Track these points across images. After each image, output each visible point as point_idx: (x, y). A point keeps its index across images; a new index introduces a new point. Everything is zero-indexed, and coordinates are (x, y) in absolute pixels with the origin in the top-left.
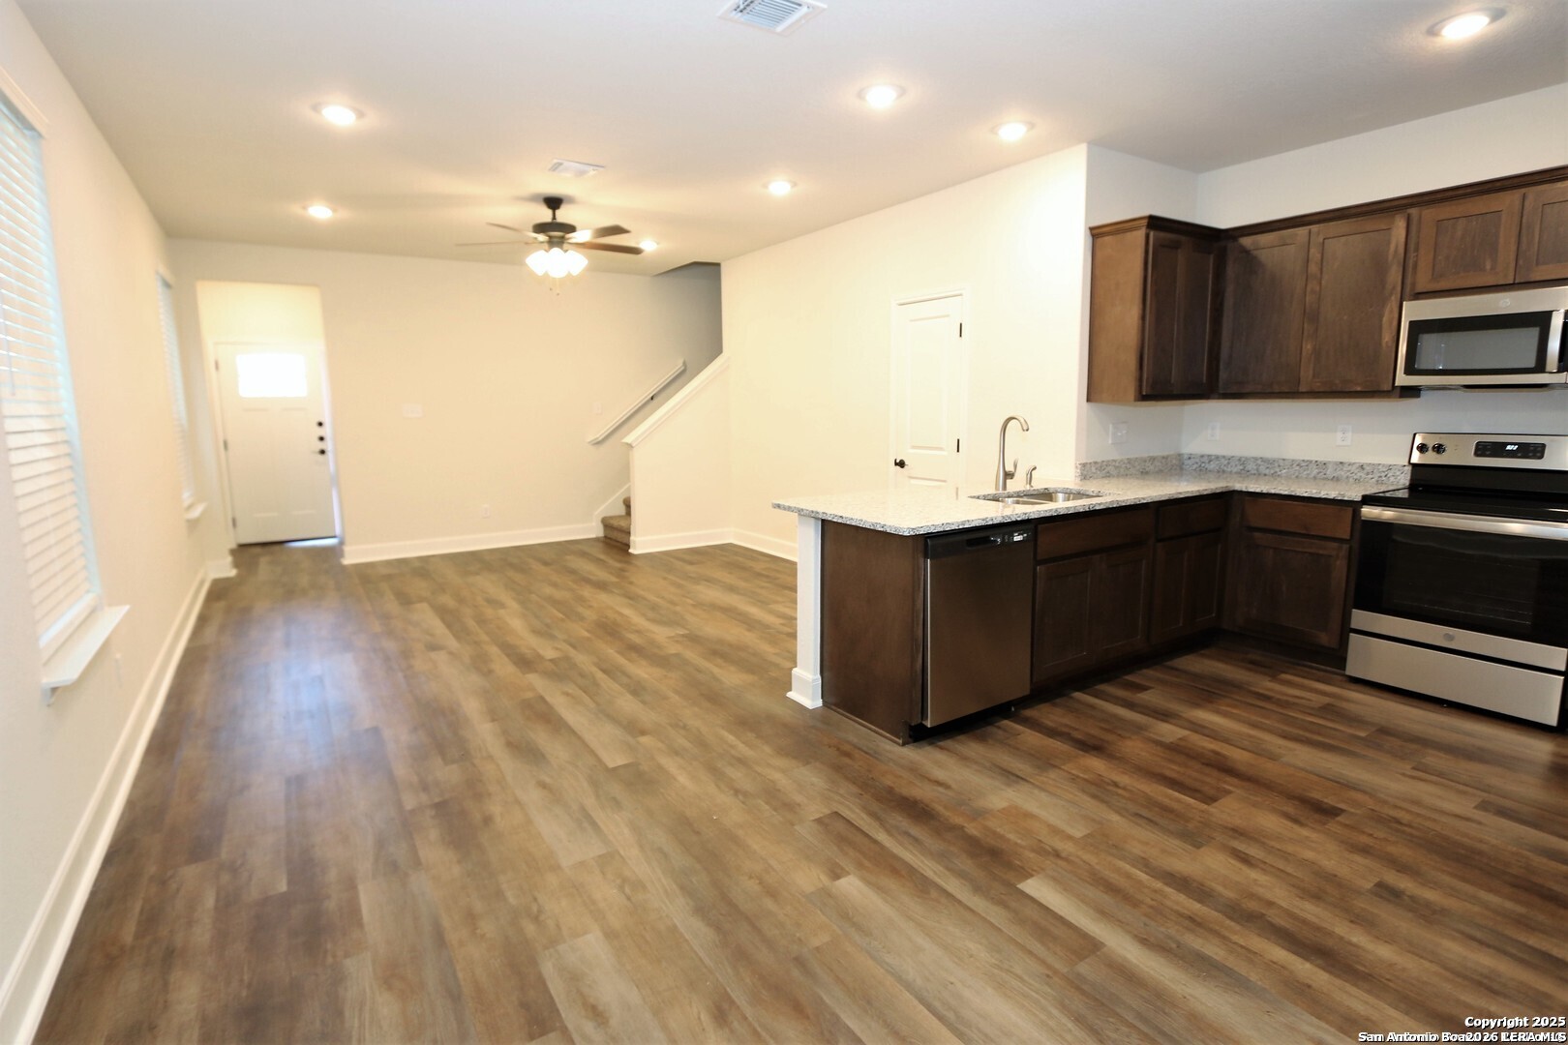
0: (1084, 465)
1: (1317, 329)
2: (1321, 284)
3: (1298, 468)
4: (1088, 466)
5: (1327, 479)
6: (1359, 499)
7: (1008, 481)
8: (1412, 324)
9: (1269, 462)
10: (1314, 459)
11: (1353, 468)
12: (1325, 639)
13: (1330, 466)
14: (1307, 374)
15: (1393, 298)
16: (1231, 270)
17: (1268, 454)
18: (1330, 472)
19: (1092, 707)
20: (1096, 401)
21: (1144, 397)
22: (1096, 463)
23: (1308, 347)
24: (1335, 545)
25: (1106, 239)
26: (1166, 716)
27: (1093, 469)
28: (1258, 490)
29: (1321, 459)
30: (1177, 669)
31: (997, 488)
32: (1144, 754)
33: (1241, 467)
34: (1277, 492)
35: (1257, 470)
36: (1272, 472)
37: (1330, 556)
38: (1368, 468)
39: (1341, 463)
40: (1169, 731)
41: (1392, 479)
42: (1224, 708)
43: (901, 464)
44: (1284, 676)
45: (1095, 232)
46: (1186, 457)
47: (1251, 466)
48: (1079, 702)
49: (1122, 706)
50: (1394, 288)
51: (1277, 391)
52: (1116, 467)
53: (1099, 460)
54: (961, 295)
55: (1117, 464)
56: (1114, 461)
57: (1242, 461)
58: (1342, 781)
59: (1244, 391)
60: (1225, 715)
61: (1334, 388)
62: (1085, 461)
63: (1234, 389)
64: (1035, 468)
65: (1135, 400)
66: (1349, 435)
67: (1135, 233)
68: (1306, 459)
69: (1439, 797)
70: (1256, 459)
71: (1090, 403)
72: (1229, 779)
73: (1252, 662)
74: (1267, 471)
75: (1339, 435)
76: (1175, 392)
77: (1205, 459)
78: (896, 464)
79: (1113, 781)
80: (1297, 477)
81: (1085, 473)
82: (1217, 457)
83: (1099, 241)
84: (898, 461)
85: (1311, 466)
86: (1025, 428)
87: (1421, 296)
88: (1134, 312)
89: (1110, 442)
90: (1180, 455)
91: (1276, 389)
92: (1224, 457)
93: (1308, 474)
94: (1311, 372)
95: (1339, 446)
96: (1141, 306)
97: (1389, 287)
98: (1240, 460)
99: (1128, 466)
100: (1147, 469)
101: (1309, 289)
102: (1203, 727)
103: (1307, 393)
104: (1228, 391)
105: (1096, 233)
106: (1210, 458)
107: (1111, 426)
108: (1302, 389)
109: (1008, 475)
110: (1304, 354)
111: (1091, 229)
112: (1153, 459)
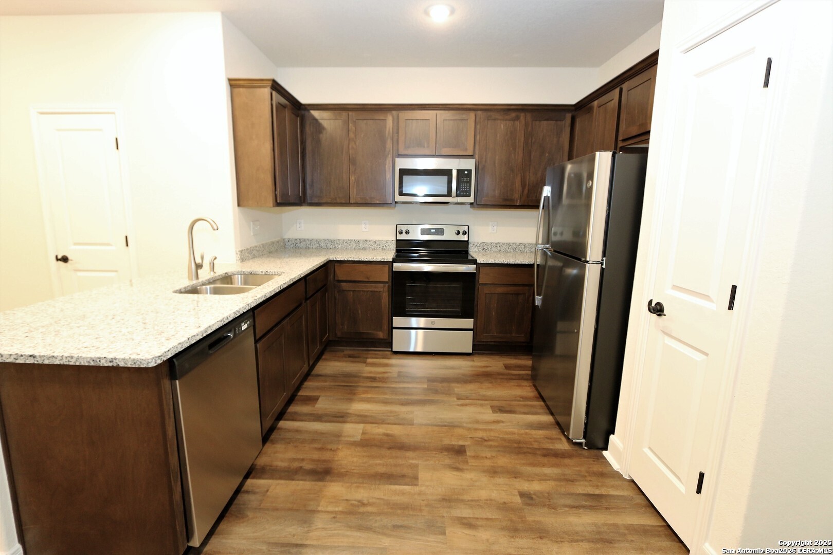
0: (241, 252)
1: (355, 169)
2: (356, 144)
3: (346, 244)
4: (244, 252)
5: (360, 249)
6: (391, 260)
7: (199, 271)
8: (400, 170)
9: (332, 242)
10: (354, 239)
11: (371, 243)
12: (381, 335)
13: (361, 242)
14: (353, 194)
15: (389, 156)
16: (309, 129)
17: (332, 237)
18: (361, 245)
19: (297, 431)
20: (244, 206)
21: (278, 204)
22: (247, 249)
23: (352, 178)
24: (382, 285)
25: (241, 90)
26: (342, 417)
27: (246, 253)
28: (342, 259)
29: (357, 238)
30: (320, 375)
31: (190, 278)
32: (355, 459)
33: (318, 245)
34: (352, 259)
35: (326, 246)
36: (334, 247)
37: (380, 292)
38: (377, 242)
39: (366, 240)
40: (353, 430)
41: (388, 247)
42: (363, 396)
43: (65, 259)
44: (369, 360)
45: (233, 82)
46: (286, 240)
47: (323, 244)
48: (289, 430)
49: (314, 421)
50: (390, 151)
51: (339, 202)
52: (258, 251)
53: (249, 248)
54: (114, 113)
55: (258, 249)
56: (256, 247)
57: (318, 241)
58: (446, 424)
59: (322, 202)
60: (368, 401)
61: (367, 202)
62: (241, 249)
63: (316, 200)
64: (216, 258)
65: (274, 206)
66: (367, 226)
67: (262, 90)
68: (349, 239)
69: (479, 413)
70: (325, 240)
71: (240, 208)
72: (410, 454)
73: (350, 356)
74: (331, 247)
75: (363, 226)
76: (291, 202)
77: (298, 241)
78: (58, 260)
79: (359, 501)
80: (346, 249)
81: (243, 257)
82: (304, 240)
83: (236, 90)
84: (59, 257)
85: (352, 243)
86: (216, 228)
87: (400, 156)
88: (268, 146)
89: (252, 234)
90: (284, 240)
91: (338, 201)
92: (308, 240)
93: (351, 247)
94: (355, 193)
95: (363, 232)
96: (272, 141)
97: (387, 150)
98: (317, 241)
99: (263, 249)
100: (271, 250)
101: (350, 147)
102: (366, 416)
103: (354, 203)
104: (313, 202)
105: (234, 84)
106: (301, 241)
107: (251, 223)
108: (352, 201)
109: (199, 266)
110: (351, 182)
111: (230, 80)
112: (273, 243)
